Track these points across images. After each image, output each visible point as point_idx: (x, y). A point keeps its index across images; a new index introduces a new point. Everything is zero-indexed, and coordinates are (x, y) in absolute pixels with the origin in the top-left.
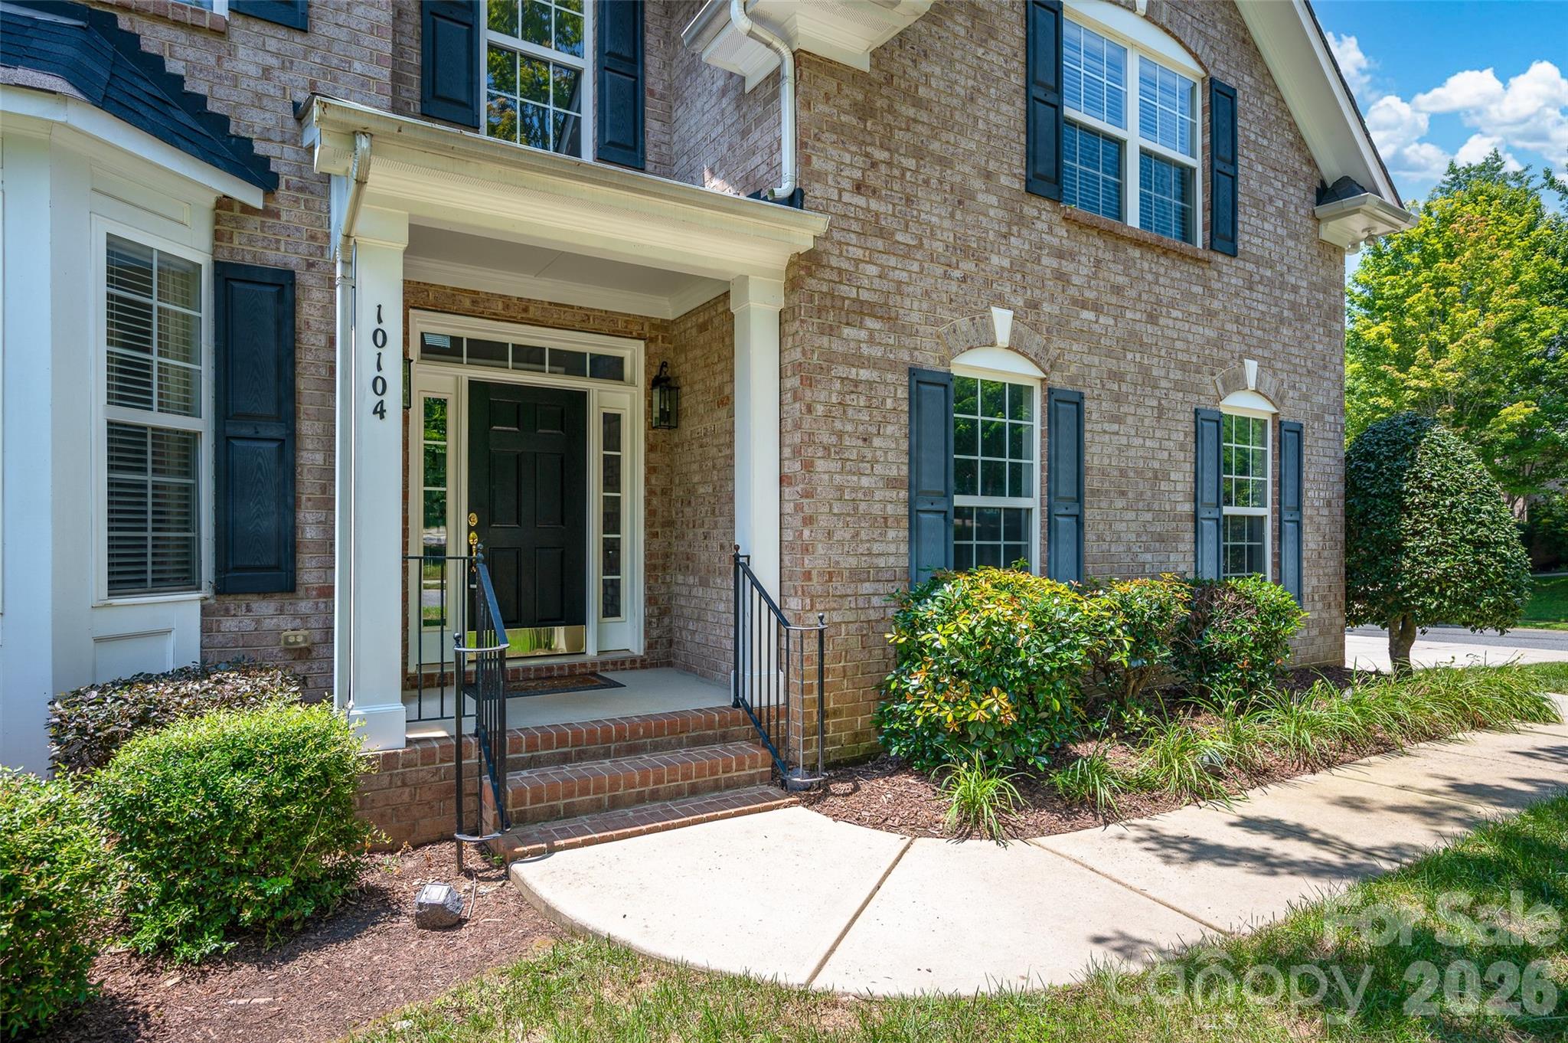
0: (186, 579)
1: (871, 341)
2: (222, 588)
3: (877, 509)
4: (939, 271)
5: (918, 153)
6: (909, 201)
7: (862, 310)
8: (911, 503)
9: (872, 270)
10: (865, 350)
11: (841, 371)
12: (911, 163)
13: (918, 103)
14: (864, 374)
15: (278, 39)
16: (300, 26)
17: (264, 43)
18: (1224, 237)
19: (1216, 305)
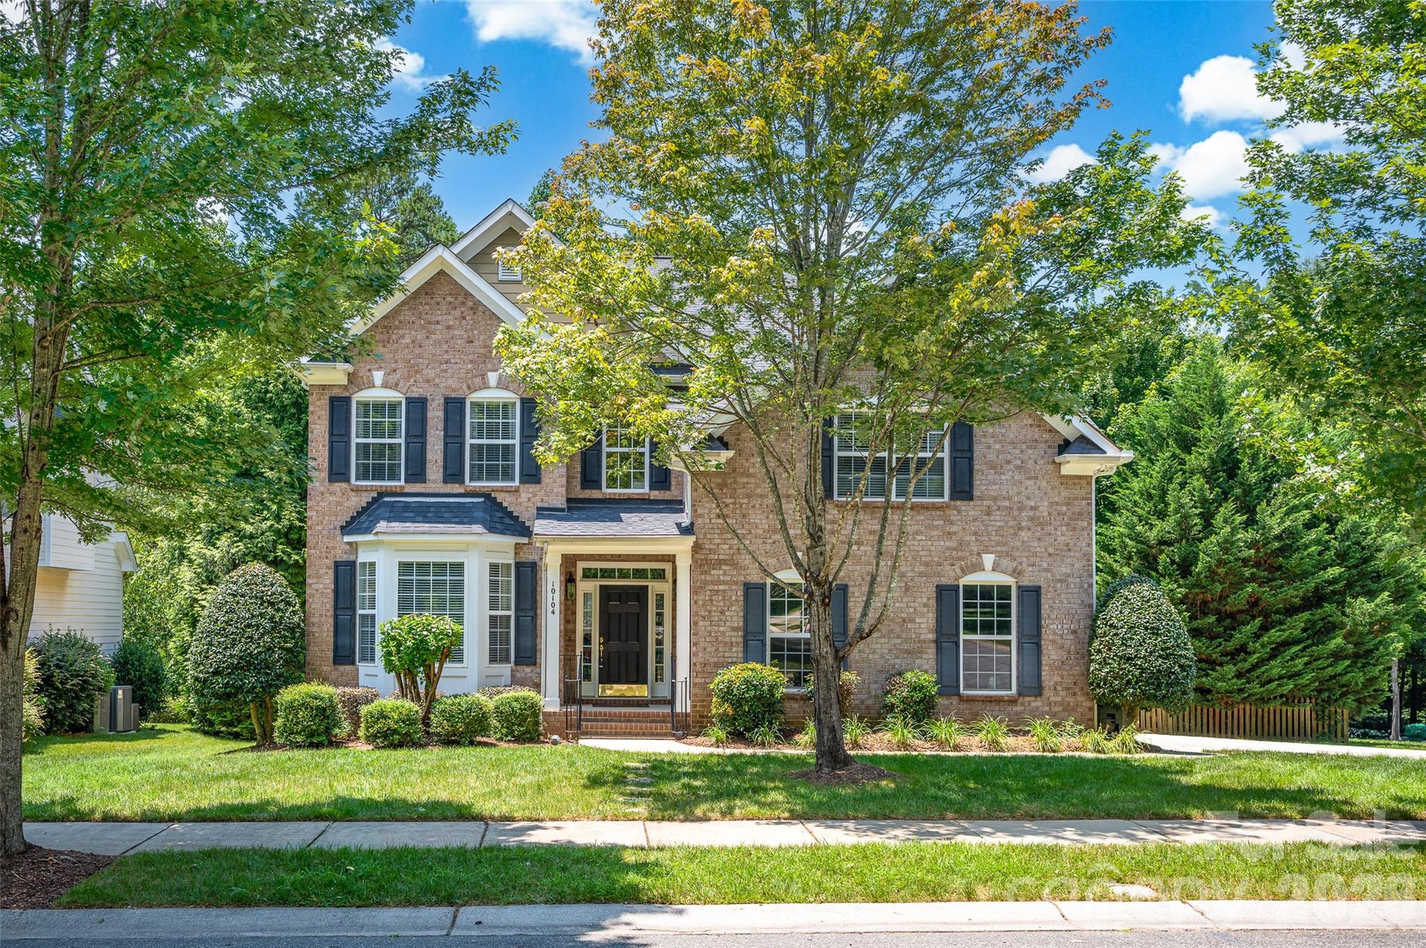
0: (507, 660)
1: (725, 574)
2: (516, 664)
3: (727, 639)
4: (760, 541)
5: (749, 496)
6: (744, 516)
7: (720, 563)
8: (744, 637)
9: (726, 547)
10: (722, 578)
11: (711, 587)
12: (746, 501)
13: (749, 476)
14: (721, 587)
15: (532, 488)
16: (539, 482)
17: (528, 491)
18: (963, 490)
19: (954, 528)
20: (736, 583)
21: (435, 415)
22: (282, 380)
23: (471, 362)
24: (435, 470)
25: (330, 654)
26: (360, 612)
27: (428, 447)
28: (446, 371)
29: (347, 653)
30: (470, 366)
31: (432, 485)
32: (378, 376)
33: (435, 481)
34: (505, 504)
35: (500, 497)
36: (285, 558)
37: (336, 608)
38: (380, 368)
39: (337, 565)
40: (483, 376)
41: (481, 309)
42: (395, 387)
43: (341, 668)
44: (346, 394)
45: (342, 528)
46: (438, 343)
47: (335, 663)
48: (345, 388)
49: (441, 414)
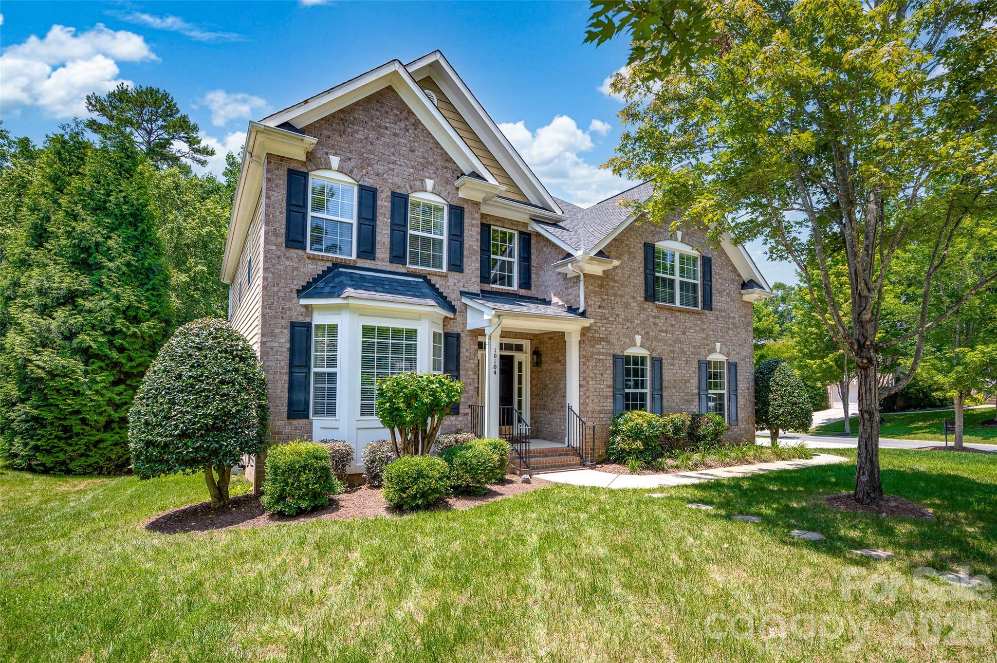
1: (603, 348)
3: (605, 394)
4: (621, 327)
5: (615, 295)
6: (613, 308)
7: (601, 340)
8: (613, 392)
9: (603, 329)
10: (602, 350)
11: (595, 357)
14: (601, 357)
15: (457, 275)
16: (462, 271)
17: (454, 277)
18: (708, 305)
19: (705, 326)
20: (609, 354)
21: (384, 204)
22: (123, 194)
23: (413, 167)
24: (383, 251)
25: (285, 410)
26: (314, 370)
27: (378, 230)
28: (393, 170)
29: (301, 408)
30: (411, 170)
31: (379, 263)
32: (335, 161)
33: (382, 260)
34: (437, 286)
35: (434, 280)
36: (124, 329)
37: (291, 365)
38: (336, 154)
39: (293, 325)
40: (422, 181)
41: (420, 126)
42: (349, 174)
43: (295, 422)
44: (304, 170)
45: (298, 291)
46: (385, 145)
47: (289, 418)
48: (304, 164)
49: (388, 204)
